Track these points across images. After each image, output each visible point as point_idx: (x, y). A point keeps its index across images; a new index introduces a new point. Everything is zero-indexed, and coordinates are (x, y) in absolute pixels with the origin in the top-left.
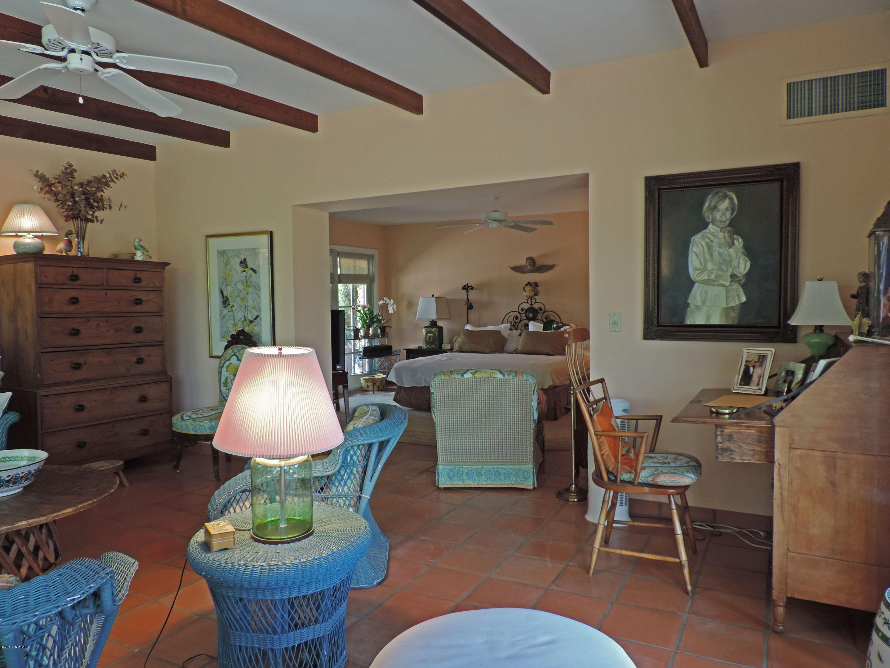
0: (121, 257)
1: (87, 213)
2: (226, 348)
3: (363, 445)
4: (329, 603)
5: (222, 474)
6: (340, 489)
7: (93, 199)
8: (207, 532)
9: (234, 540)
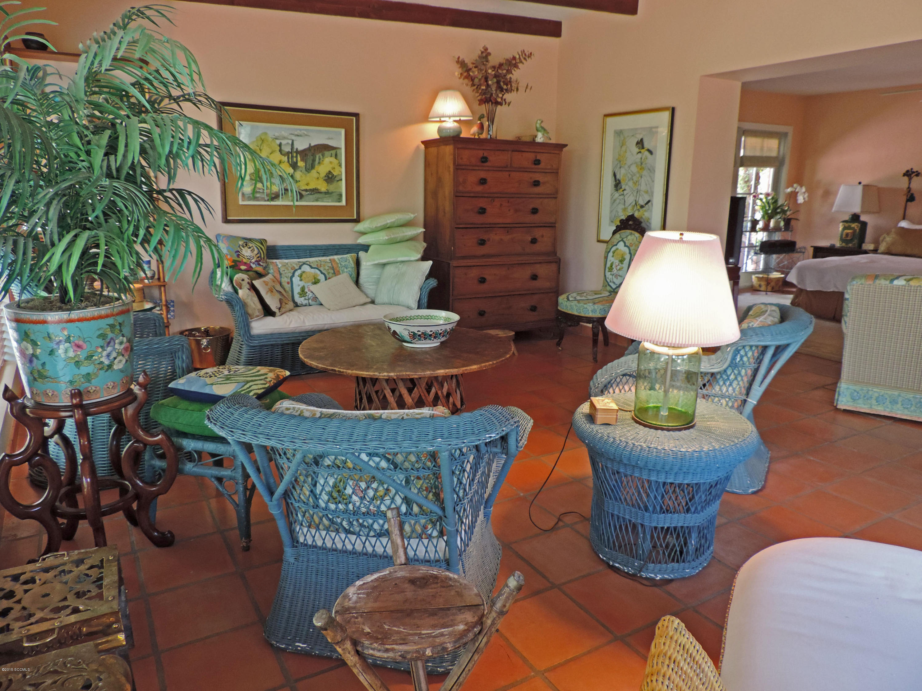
0: (524, 139)
1: (498, 96)
2: (614, 233)
3: (757, 347)
4: (703, 496)
5: (599, 357)
6: (724, 389)
7: (503, 82)
8: (592, 406)
9: (617, 418)
